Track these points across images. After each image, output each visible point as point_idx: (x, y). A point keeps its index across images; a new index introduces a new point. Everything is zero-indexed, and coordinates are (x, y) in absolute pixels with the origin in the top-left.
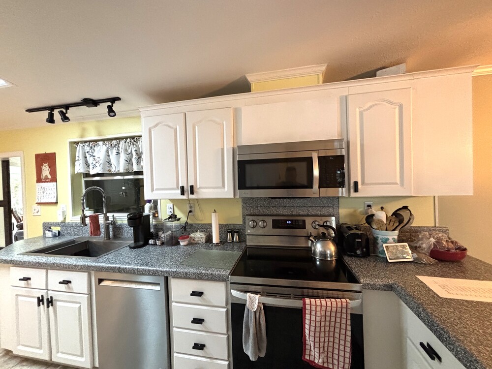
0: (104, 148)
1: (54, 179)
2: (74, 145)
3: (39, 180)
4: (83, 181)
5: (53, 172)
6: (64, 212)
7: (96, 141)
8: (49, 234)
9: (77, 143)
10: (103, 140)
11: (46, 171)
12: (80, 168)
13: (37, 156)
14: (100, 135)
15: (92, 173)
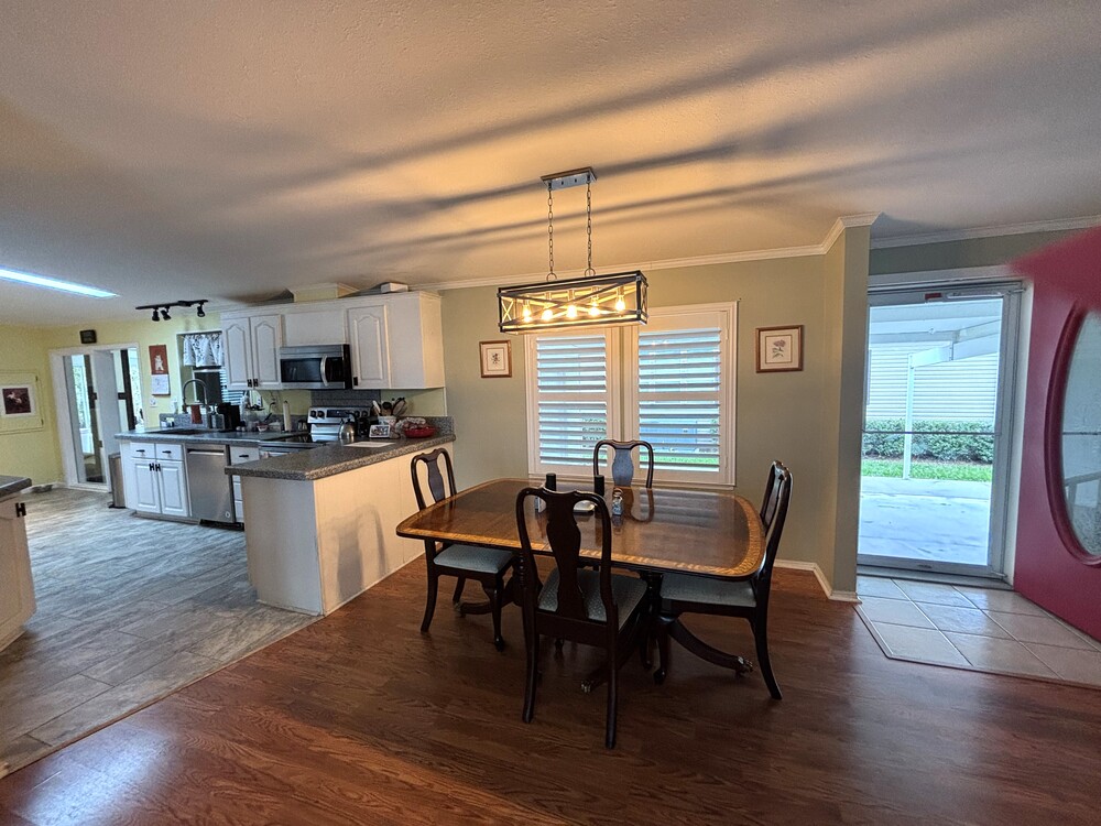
0: (206, 341)
1: (166, 372)
2: (181, 337)
3: (154, 372)
4: (193, 372)
5: (165, 364)
6: (176, 404)
7: (200, 334)
8: (164, 424)
9: (184, 335)
10: (206, 333)
11: (159, 364)
12: (187, 362)
13: (151, 348)
14: (201, 328)
15: (197, 366)
